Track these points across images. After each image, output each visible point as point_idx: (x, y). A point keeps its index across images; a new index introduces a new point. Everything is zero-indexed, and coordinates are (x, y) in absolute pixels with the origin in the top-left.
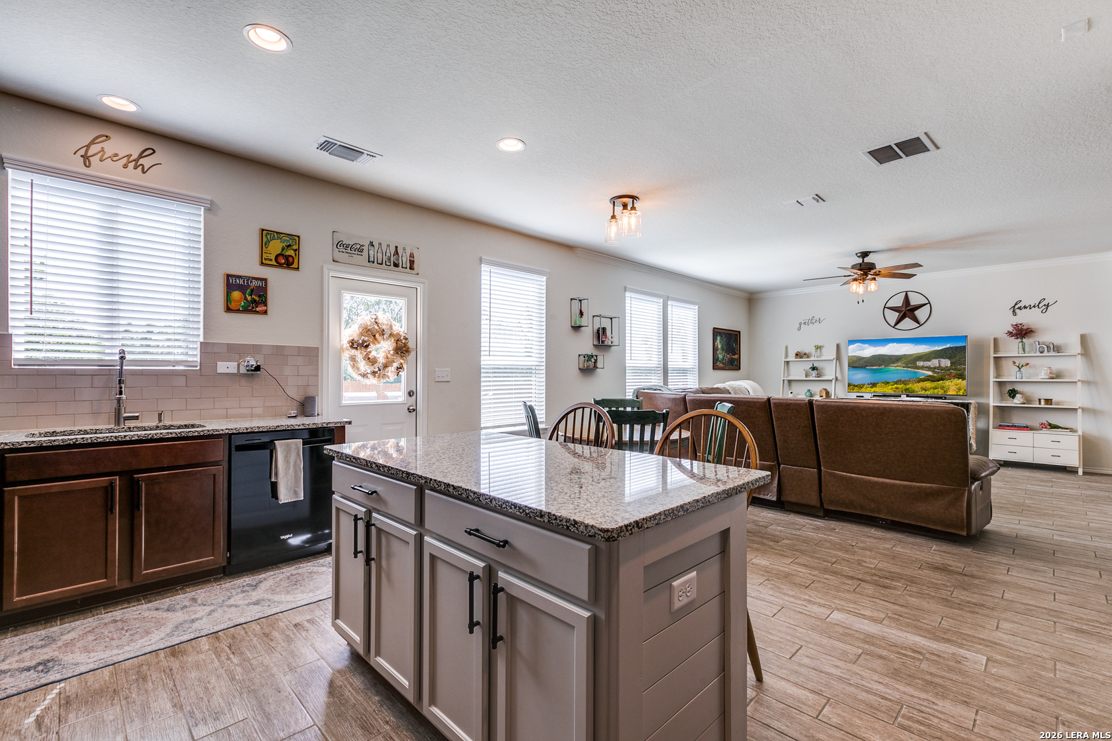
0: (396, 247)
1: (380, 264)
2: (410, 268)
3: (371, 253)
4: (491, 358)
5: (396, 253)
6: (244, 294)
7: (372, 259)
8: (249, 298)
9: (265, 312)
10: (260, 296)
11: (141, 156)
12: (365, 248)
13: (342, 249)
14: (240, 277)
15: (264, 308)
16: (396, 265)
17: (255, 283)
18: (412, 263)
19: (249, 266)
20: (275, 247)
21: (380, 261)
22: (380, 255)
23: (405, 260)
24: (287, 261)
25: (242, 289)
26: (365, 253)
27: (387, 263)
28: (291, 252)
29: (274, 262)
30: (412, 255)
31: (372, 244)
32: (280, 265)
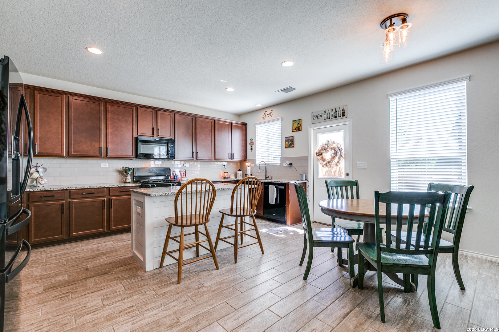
0: (336, 109)
1: (329, 119)
2: (343, 116)
3: (325, 115)
4: (398, 154)
5: (336, 111)
6: (288, 142)
7: (325, 118)
8: (290, 143)
9: (293, 147)
10: (292, 142)
11: (271, 113)
12: (323, 115)
13: (314, 118)
14: (287, 137)
15: (293, 145)
16: (336, 117)
17: (291, 138)
18: (343, 113)
19: (290, 134)
20: (295, 125)
21: (328, 118)
22: (329, 115)
23: (340, 113)
24: (298, 129)
25: (288, 140)
26: (323, 117)
27: (332, 117)
28: (299, 125)
29: (295, 130)
30: (343, 110)
31: (325, 112)
32: (297, 131)
